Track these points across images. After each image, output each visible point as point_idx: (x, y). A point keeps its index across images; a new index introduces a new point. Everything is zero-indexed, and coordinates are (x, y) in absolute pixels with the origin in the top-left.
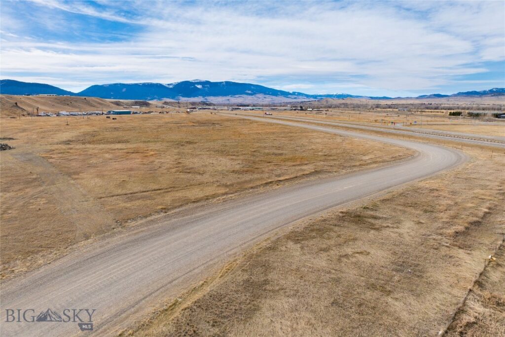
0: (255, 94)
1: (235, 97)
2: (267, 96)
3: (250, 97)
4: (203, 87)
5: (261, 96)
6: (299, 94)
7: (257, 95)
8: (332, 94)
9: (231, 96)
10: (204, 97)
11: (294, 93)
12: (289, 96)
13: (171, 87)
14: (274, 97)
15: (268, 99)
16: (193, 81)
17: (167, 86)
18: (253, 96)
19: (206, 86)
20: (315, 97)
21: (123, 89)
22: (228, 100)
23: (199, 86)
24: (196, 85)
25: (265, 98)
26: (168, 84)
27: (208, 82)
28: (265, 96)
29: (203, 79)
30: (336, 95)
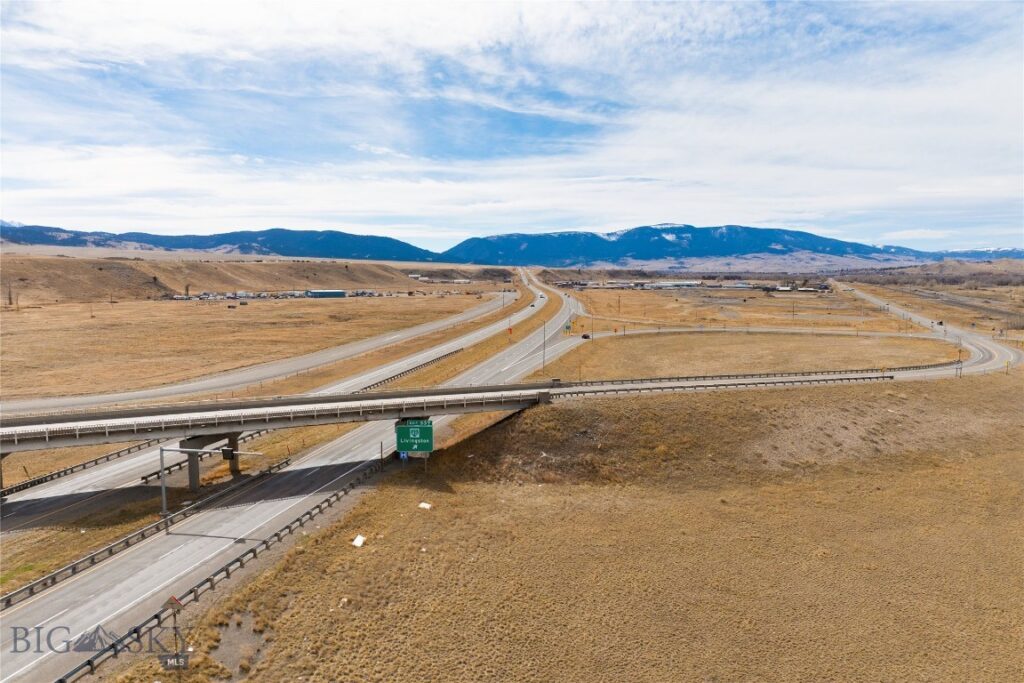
0: (791, 251)
1: (745, 259)
2: (818, 256)
3: (777, 259)
4: (678, 237)
5: (804, 255)
6: (901, 251)
7: (794, 254)
8: (985, 249)
9: (737, 257)
10: (677, 257)
11: (887, 250)
12: (874, 255)
13: (613, 239)
14: (835, 258)
15: (819, 263)
16: (659, 227)
17: (606, 237)
18: (786, 256)
19: (684, 236)
20: (939, 257)
21: (521, 244)
22: (728, 264)
23: (670, 237)
24: (664, 235)
25: (813, 259)
26: (608, 235)
27: (689, 229)
28: (813, 256)
29: (680, 222)
30: (995, 252)
